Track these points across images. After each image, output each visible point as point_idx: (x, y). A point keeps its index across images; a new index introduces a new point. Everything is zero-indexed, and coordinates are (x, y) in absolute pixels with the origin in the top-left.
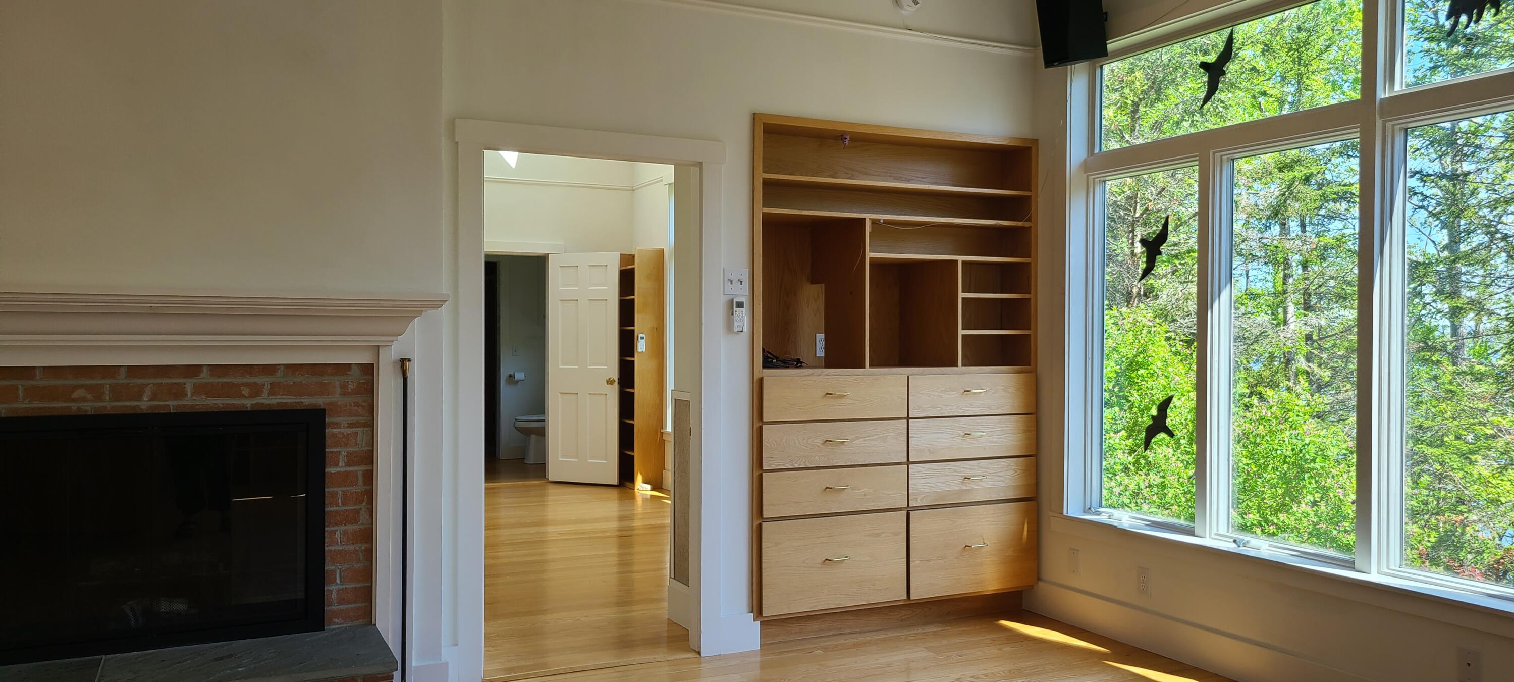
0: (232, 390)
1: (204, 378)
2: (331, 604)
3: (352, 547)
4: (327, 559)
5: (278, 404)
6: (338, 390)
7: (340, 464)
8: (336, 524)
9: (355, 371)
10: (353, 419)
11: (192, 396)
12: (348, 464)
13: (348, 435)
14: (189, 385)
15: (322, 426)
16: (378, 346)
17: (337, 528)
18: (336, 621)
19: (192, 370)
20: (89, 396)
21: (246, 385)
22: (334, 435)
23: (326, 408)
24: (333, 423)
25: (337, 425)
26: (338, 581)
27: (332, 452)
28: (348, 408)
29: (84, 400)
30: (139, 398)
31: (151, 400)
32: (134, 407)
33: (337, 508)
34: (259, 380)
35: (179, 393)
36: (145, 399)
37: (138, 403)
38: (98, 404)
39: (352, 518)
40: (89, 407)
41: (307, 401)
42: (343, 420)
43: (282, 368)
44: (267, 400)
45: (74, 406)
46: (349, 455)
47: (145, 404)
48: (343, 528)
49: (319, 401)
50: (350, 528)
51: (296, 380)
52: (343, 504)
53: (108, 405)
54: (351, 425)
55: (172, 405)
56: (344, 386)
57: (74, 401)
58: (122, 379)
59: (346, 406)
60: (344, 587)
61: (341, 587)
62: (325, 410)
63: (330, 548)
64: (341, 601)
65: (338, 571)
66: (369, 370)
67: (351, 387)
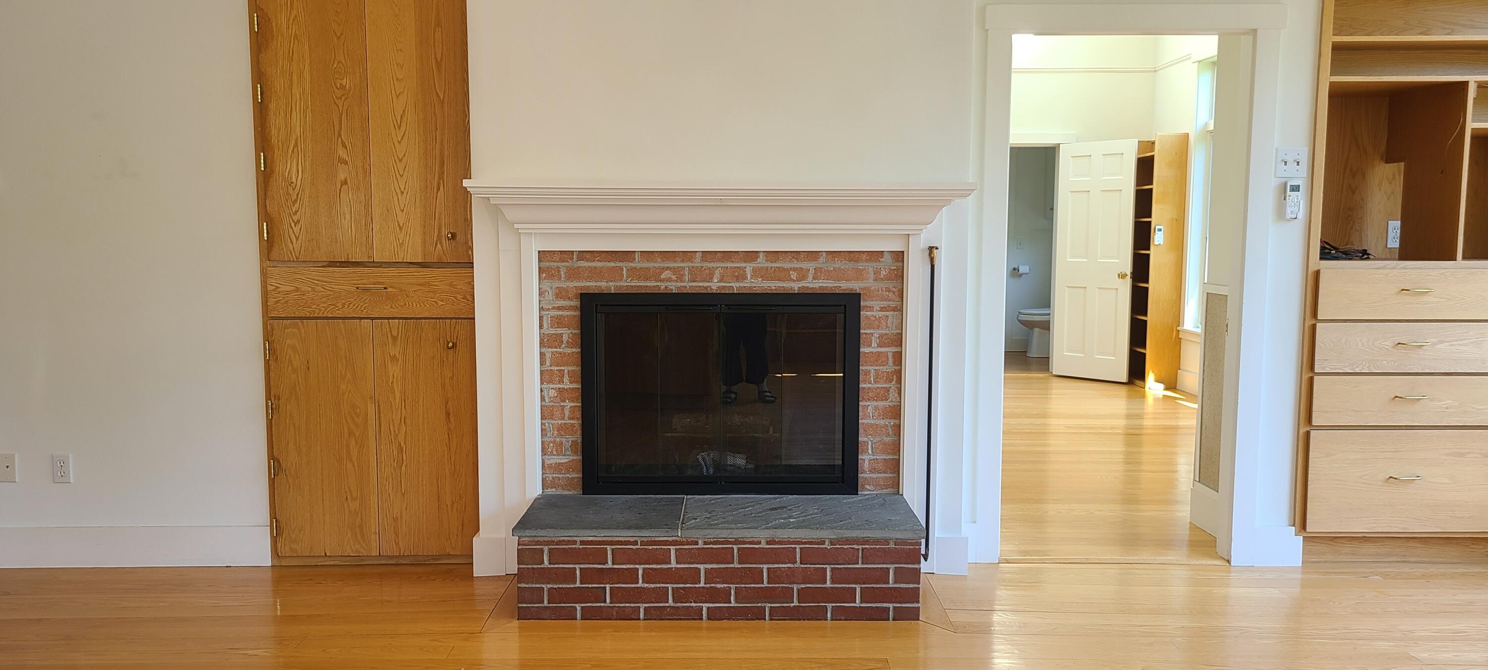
0: (782, 274)
1: (759, 263)
2: (864, 472)
3: (882, 422)
4: (861, 431)
5: (821, 287)
6: (872, 276)
7: (873, 345)
8: (869, 400)
9: (887, 258)
10: (885, 304)
11: (751, 278)
12: (879, 346)
13: (880, 318)
14: (749, 267)
15: (859, 308)
16: (909, 234)
17: (869, 403)
18: (868, 487)
19: (751, 256)
20: (674, 277)
21: (794, 269)
22: (867, 317)
23: (861, 292)
24: (867, 307)
25: (871, 308)
26: (870, 451)
27: (866, 334)
28: (880, 292)
29: (669, 280)
30: (710, 280)
31: (720, 281)
32: (706, 288)
33: (870, 386)
34: (805, 265)
35: (741, 277)
36: (716, 280)
37: (706, 284)
38: (679, 284)
39: (883, 395)
40: (673, 287)
41: (845, 286)
42: (876, 304)
43: (824, 255)
44: (812, 284)
45: (663, 285)
46: (881, 336)
47: (715, 285)
48: (875, 403)
49: (854, 286)
50: (881, 404)
51: (835, 266)
52: (876, 382)
53: (688, 285)
54: (882, 309)
55: (736, 286)
56: (877, 272)
57: (661, 281)
58: (697, 263)
59: (878, 291)
60: (875, 457)
61: (872, 457)
62: (860, 294)
63: (864, 421)
64: (873, 470)
65: (870, 442)
66: (899, 256)
67: (883, 273)
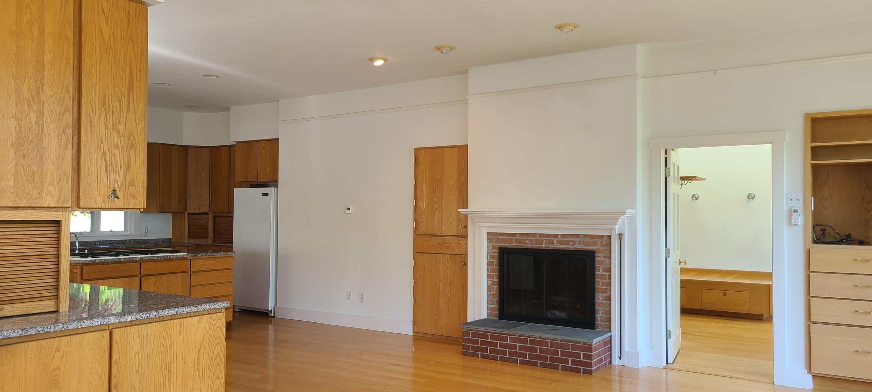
0: (567, 243)
1: (559, 238)
2: (598, 321)
3: (605, 302)
4: (596, 305)
5: (581, 248)
6: (600, 244)
7: (601, 271)
8: (599, 293)
9: (606, 238)
10: (605, 255)
11: (556, 244)
12: (603, 272)
13: (603, 261)
14: (555, 240)
15: (594, 257)
16: (611, 229)
17: (599, 294)
18: (600, 327)
19: (556, 236)
20: (530, 243)
21: (571, 241)
22: (598, 260)
23: (596, 250)
24: (598, 256)
25: (599, 257)
26: (600, 313)
27: (598, 267)
28: (603, 251)
29: (528, 244)
30: (542, 244)
31: (545, 245)
32: (541, 247)
33: (600, 287)
34: (575, 240)
35: (552, 243)
36: (544, 244)
37: (541, 246)
38: (532, 245)
39: (605, 291)
40: (530, 246)
41: (590, 248)
42: (602, 255)
43: (582, 236)
44: (578, 247)
45: (526, 245)
46: (603, 268)
47: (543, 246)
48: (602, 294)
49: (593, 248)
50: (604, 295)
51: (586, 240)
52: (602, 286)
53: (534, 246)
54: (604, 257)
55: (551, 247)
56: (602, 243)
57: (526, 244)
58: (538, 238)
59: (602, 250)
60: (602, 316)
61: (601, 316)
62: (595, 251)
63: (598, 301)
64: (601, 321)
65: (600, 310)
66: (609, 237)
67: (604, 243)
